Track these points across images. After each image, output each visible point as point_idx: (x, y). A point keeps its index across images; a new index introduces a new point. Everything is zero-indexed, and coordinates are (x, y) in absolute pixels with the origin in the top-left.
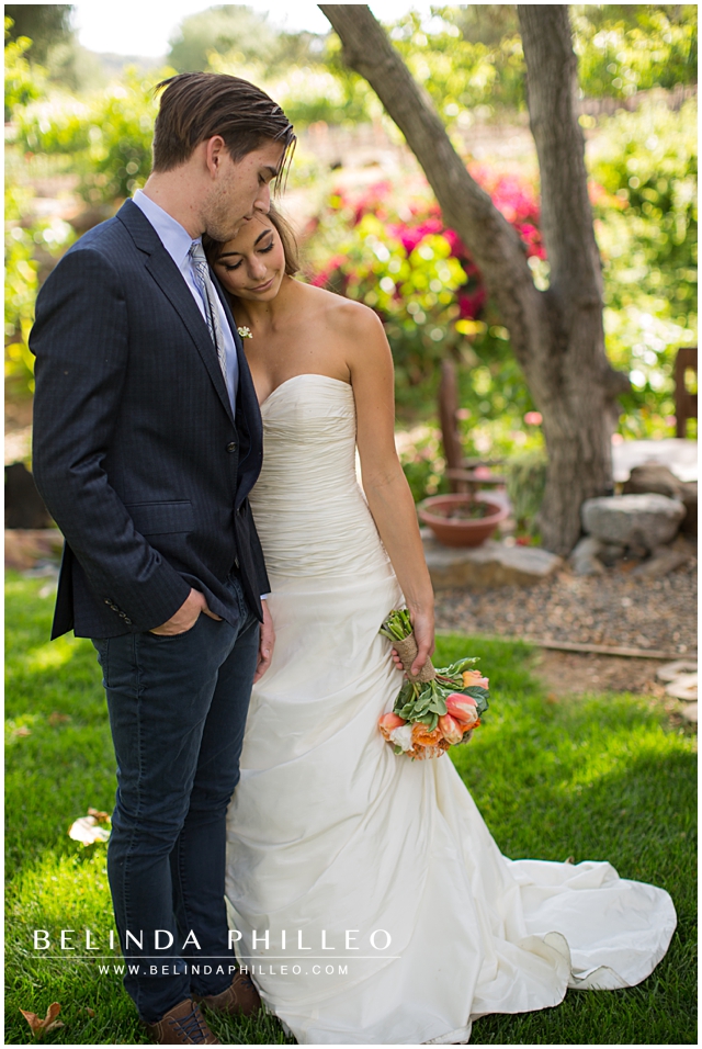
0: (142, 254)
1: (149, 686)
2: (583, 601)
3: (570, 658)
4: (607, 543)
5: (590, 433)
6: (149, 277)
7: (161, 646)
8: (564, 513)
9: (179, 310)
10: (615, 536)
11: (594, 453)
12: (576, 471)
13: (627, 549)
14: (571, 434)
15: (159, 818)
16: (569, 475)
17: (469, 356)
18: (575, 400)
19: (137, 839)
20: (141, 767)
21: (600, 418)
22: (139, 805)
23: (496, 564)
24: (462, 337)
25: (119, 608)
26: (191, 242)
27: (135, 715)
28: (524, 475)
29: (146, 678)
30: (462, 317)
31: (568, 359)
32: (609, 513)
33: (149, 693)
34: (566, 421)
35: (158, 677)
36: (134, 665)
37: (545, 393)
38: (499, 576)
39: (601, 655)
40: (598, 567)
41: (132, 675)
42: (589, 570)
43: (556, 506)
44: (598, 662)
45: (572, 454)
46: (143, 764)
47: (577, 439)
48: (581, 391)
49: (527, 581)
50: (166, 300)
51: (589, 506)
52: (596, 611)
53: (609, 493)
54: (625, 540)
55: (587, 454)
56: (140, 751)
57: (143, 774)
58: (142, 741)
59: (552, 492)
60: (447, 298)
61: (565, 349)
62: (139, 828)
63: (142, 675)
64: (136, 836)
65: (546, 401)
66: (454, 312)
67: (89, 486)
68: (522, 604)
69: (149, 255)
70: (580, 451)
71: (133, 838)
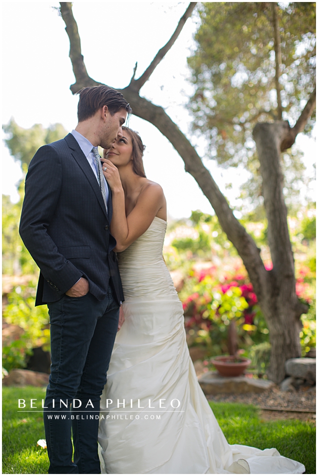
0: (71, 150)
1: (67, 321)
2: (284, 398)
3: (273, 413)
4: (297, 378)
5: (289, 332)
6: (72, 157)
7: (72, 302)
8: (278, 369)
9: (84, 171)
10: (300, 375)
11: (291, 341)
12: (283, 349)
13: (305, 381)
14: (281, 332)
15: (66, 385)
16: (280, 351)
17: (249, 341)
18: (283, 317)
19: (56, 395)
20: (60, 359)
21: (294, 326)
22: (58, 378)
23: (245, 383)
24: (246, 331)
25: (53, 284)
26: (93, 147)
27: (60, 334)
28: (260, 354)
29: (65, 317)
30: (246, 323)
31: (279, 299)
32: (297, 365)
33: (66, 324)
34: (278, 326)
35: (70, 317)
36: (61, 311)
37: (269, 314)
38: (246, 388)
39: (287, 412)
40: (291, 388)
41: (60, 316)
42: (288, 389)
43: (274, 366)
44: (286, 414)
45: (281, 341)
46: (61, 358)
47: (283, 335)
48: (285, 312)
49: (259, 391)
50: (78, 167)
51: (288, 363)
52: (289, 402)
53: (298, 357)
54: (304, 377)
55: (288, 341)
56: (61, 352)
57: (61, 363)
58: (62, 346)
59: (273, 359)
60: (239, 315)
61: (278, 294)
62: (58, 389)
63: (64, 316)
64: (56, 393)
65: (269, 318)
66: (241, 321)
67: (38, 232)
68: (256, 399)
69: (74, 150)
70: (285, 340)
71: (55, 395)
